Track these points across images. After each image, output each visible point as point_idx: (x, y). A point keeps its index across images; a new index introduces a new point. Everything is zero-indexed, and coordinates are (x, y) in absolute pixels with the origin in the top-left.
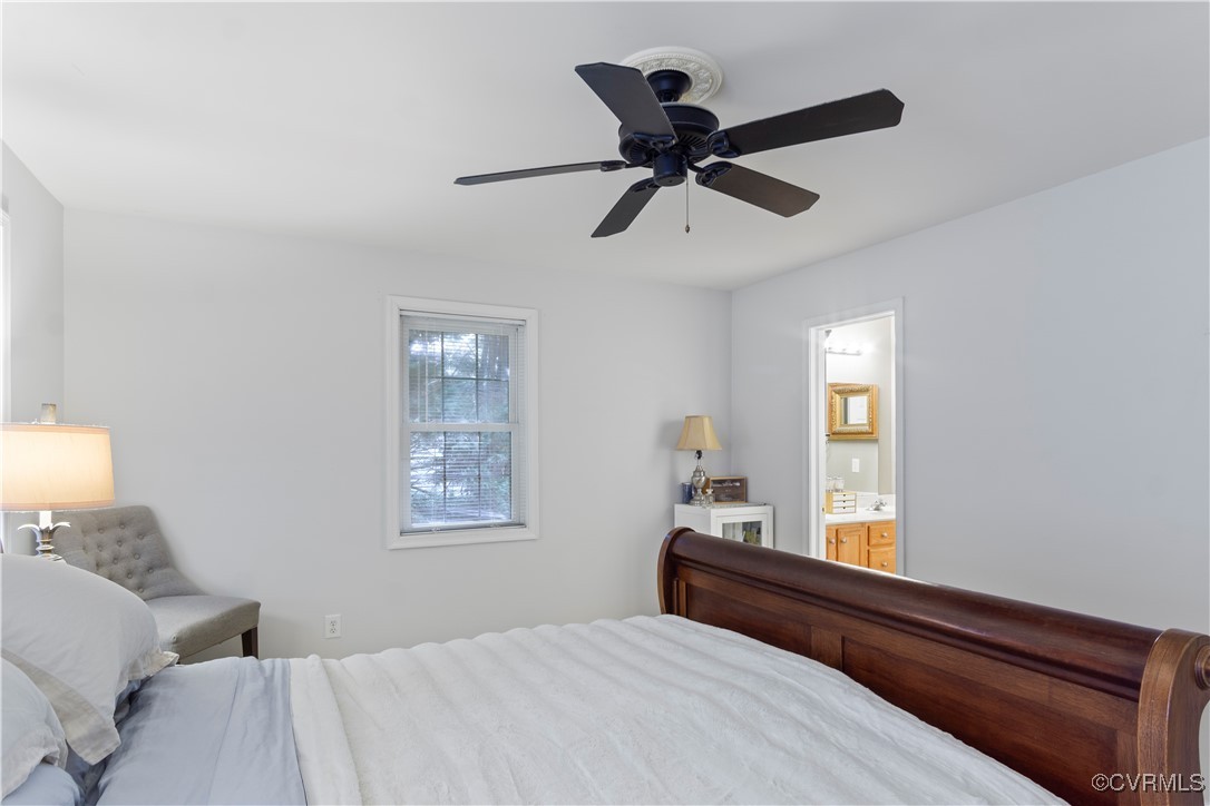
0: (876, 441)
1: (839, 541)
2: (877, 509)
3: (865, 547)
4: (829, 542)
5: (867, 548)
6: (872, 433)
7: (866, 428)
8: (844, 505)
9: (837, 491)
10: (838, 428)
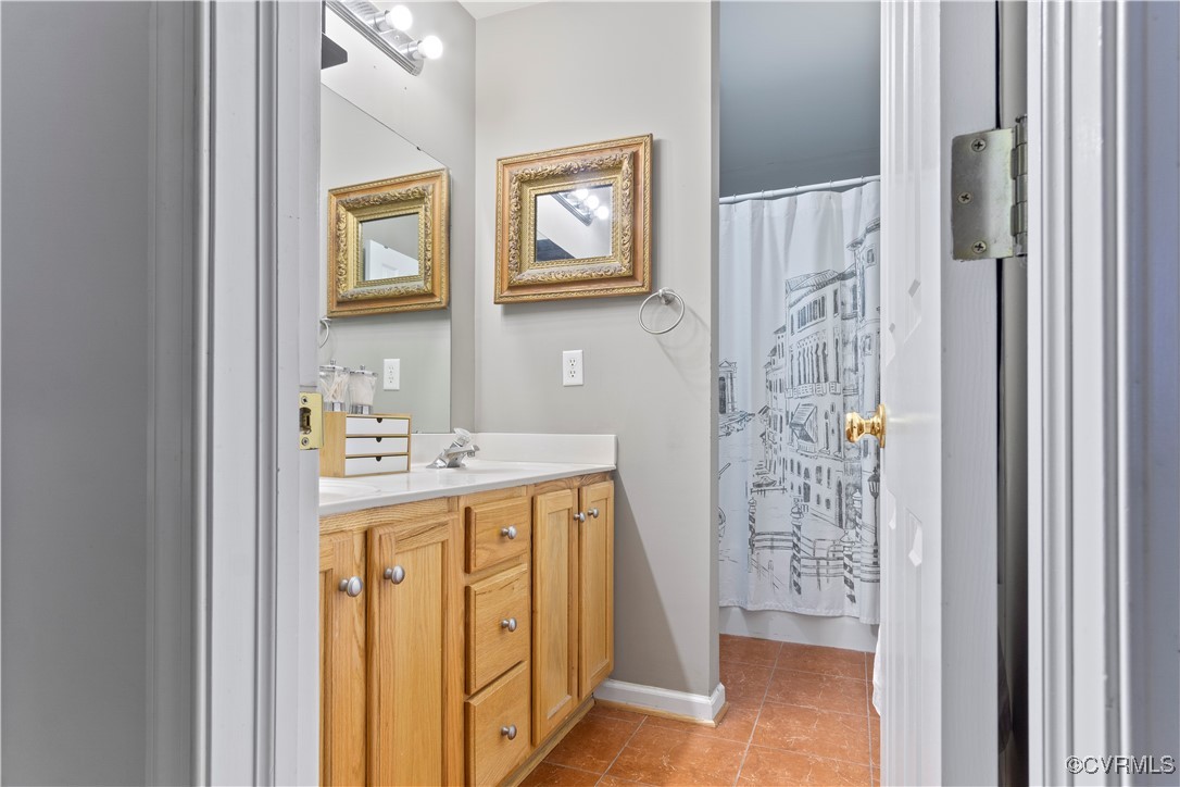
0: (444, 312)
1: (375, 577)
2: (454, 465)
3: (458, 579)
4: (333, 587)
5: (463, 580)
6: (432, 295)
7: (420, 285)
8: (379, 448)
9: (356, 410)
10: (350, 288)
